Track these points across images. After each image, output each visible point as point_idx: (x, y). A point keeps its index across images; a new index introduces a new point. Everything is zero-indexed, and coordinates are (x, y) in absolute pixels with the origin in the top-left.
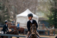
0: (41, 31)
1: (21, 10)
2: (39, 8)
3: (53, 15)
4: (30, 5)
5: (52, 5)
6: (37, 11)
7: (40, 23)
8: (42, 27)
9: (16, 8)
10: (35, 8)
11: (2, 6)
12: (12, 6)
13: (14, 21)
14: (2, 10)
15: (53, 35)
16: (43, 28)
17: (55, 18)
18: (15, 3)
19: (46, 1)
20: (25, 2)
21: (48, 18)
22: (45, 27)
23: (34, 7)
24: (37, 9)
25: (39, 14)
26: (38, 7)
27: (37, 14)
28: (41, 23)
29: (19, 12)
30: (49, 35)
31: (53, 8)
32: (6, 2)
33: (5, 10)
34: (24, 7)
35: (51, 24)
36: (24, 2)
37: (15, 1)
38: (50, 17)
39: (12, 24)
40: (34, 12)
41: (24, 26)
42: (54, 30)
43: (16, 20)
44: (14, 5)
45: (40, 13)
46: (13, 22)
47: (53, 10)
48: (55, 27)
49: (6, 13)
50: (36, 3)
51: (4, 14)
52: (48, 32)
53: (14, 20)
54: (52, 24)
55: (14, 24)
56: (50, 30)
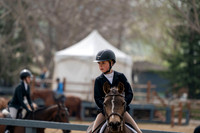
0: (142, 107)
1: (71, 34)
2: (135, 27)
3: (182, 51)
4: (102, 17)
5: (178, 17)
6: (127, 39)
7: (136, 79)
8: (144, 95)
9: (54, 30)
10: (122, 29)
11: (4, 23)
12: (39, 19)
13: (47, 75)
14: (3, 33)
15: (184, 121)
16: (148, 98)
17: (190, 65)
18: (49, 12)
19: (159, 5)
20: (85, 8)
21: (166, 65)
22: (156, 94)
23: (117, 26)
24: (128, 32)
25: (136, 50)
26: (130, 26)
27: (128, 47)
28: (142, 81)
29: (65, 43)
30: (168, 122)
31: (185, 27)
32: (19, 8)
33: (16, 35)
34: (80, 23)
35: (176, 85)
36: (82, 7)
37: (50, 5)
38: (174, 61)
39: (38, 85)
40: (116, 41)
41: (83, 92)
42: (187, 105)
43: (52, 71)
44: (47, 19)
45: (139, 47)
46: (42, 77)
47: (182, 34)
48: (191, 96)
49: (19, 45)
50: (125, 10)
51: (11, 48)
52: (164, 112)
53: (45, 69)
54: (181, 84)
55: (47, 85)
56: (172, 103)
